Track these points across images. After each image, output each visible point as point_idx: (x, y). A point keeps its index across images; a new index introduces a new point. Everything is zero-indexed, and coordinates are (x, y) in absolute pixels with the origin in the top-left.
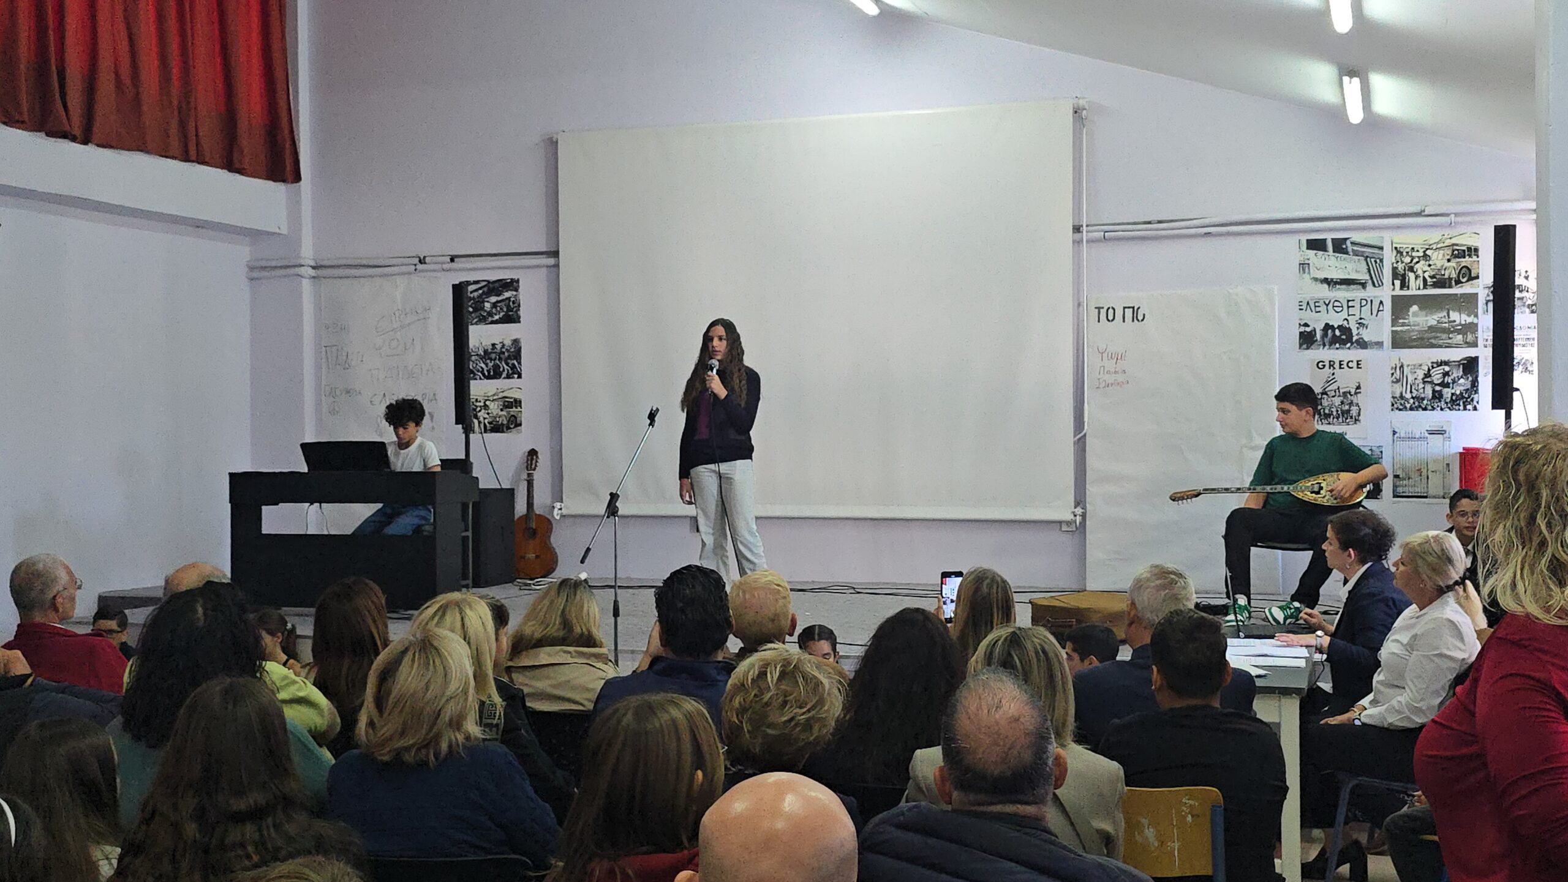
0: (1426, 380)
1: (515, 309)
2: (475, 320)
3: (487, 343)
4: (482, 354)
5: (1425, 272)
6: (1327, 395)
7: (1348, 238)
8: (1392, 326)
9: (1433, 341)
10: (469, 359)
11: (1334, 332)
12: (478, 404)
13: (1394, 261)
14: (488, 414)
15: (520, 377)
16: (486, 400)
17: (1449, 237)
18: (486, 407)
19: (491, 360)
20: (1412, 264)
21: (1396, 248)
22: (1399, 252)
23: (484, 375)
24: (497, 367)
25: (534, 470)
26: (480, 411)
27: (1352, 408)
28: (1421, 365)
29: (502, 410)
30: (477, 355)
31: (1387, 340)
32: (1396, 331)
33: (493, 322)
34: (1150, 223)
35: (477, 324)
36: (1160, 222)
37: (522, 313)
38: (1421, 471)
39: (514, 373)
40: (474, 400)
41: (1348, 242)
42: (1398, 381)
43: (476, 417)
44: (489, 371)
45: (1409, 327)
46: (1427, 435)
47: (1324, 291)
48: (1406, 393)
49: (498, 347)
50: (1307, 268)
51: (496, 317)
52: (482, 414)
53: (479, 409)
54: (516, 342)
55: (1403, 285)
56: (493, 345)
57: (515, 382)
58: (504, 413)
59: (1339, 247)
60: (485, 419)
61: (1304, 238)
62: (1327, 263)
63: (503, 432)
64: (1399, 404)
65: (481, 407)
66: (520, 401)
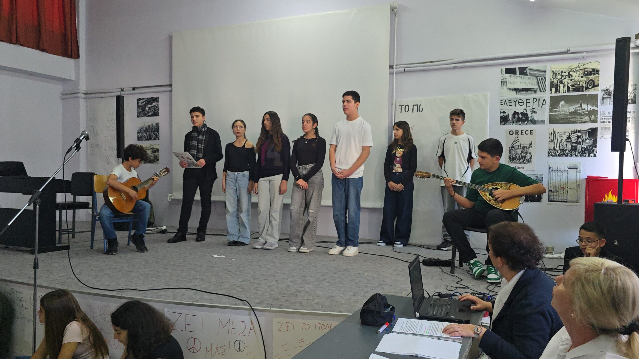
0: (568, 140)
3: (147, 125)
5: (569, 83)
6: (514, 148)
7: (528, 67)
8: (550, 113)
9: (572, 120)
11: (519, 116)
13: (552, 78)
15: (159, 139)
17: (582, 64)
19: (148, 132)
20: (562, 80)
21: (553, 71)
22: (554, 73)
27: (527, 155)
28: (565, 133)
29: (152, 153)
31: (547, 119)
32: (552, 115)
33: (149, 116)
34: (426, 63)
36: (431, 62)
37: (160, 112)
38: (564, 188)
39: (156, 138)
41: (527, 69)
42: (552, 141)
45: (559, 113)
46: (567, 169)
47: (514, 95)
48: (556, 147)
50: (505, 83)
51: (150, 114)
54: (157, 124)
55: (557, 90)
56: (149, 125)
57: (157, 142)
58: (152, 155)
59: (523, 71)
61: (504, 68)
62: (516, 80)
63: (152, 163)
64: (552, 153)
66: (159, 150)
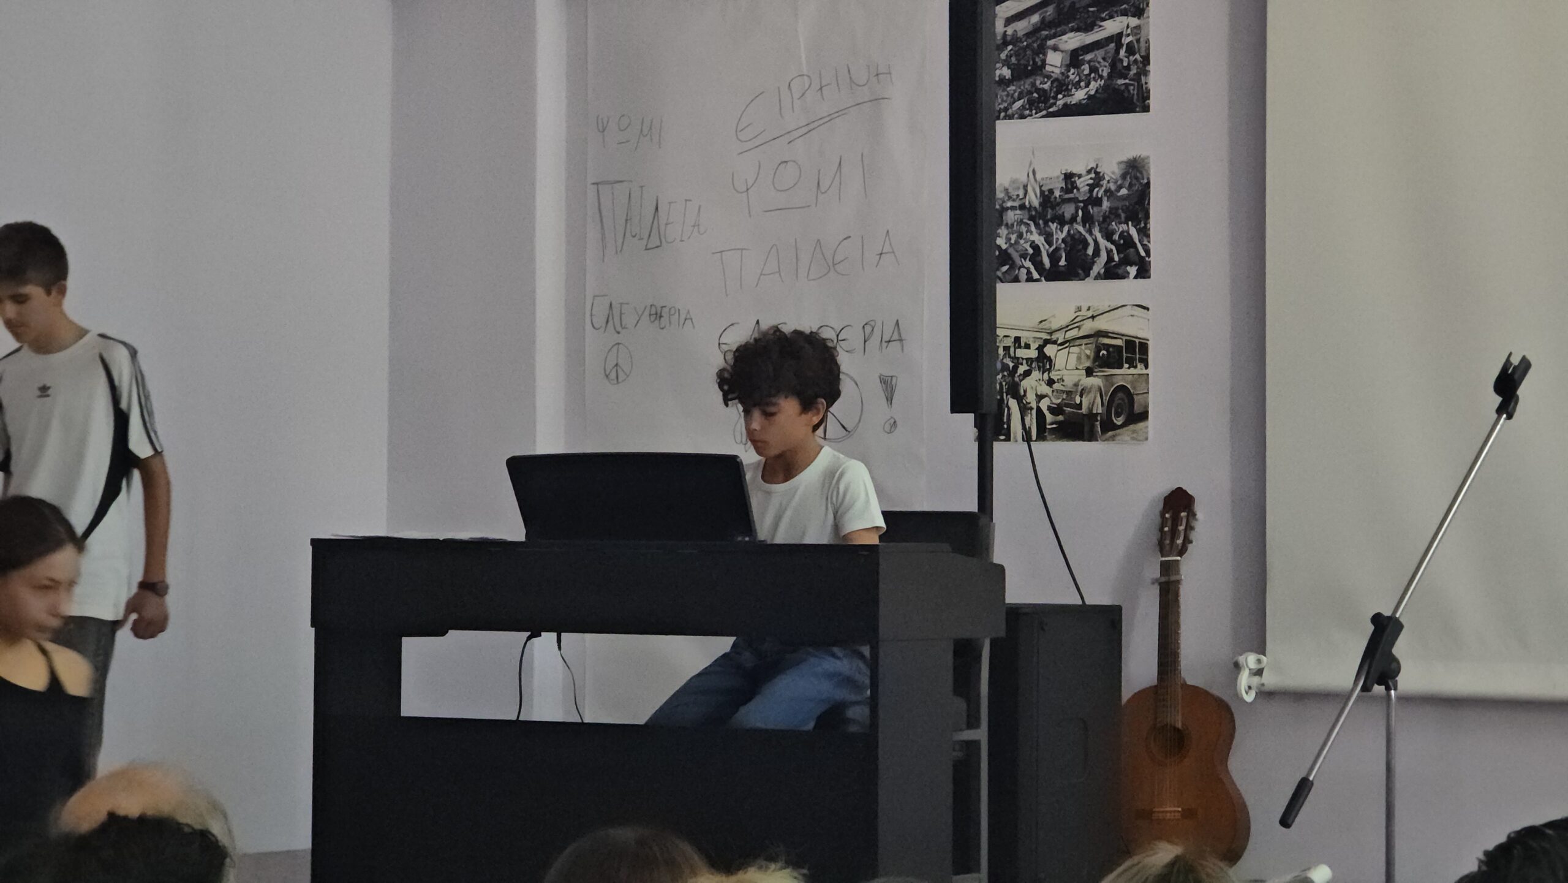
1: (1134, 71)
2: (1019, 104)
3: (1051, 173)
4: (1036, 203)
10: (1000, 222)
12: (1021, 353)
14: (1050, 382)
15: (1144, 272)
16: (1047, 342)
18: (1043, 362)
19: (1061, 221)
23: (1039, 265)
24: (1076, 244)
25: (1181, 552)
26: (1027, 374)
29: (1089, 372)
30: (1022, 207)
33: (1069, 111)
35: (1022, 117)
37: (1155, 81)
39: (1126, 261)
40: (1009, 342)
43: (1014, 391)
44: (1054, 257)
49: (1083, 183)
51: (1079, 95)
52: (1033, 384)
53: (1022, 369)
54: (1135, 169)
56: (1069, 177)
57: (1129, 288)
58: (1095, 381)
60: (1040, 397)
63: (1092, 437)
65: (1029, 361)
66: (1144, 347)
